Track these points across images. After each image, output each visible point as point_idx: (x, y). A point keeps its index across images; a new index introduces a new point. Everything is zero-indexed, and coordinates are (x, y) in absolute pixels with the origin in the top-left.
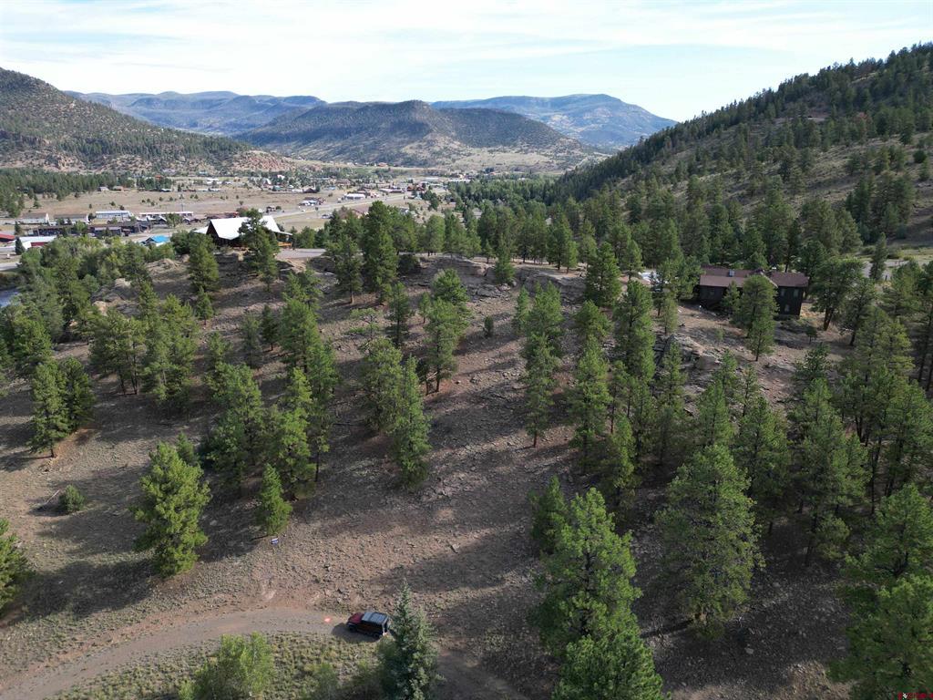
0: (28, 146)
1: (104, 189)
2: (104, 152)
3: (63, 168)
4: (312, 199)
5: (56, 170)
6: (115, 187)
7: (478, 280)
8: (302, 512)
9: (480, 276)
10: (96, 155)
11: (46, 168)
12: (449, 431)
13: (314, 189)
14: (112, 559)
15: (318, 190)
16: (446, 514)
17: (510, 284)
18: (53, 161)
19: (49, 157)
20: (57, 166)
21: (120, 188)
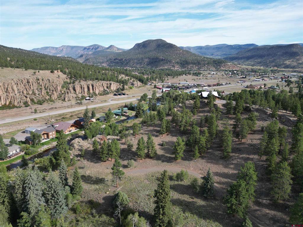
0: (169, 63)
1: (184, 75)
2: (186, 64)
3: (175, 68)
4: (242, 81)
5: (174, 69)
6: (187, 75)
7: (266, 116)
8: (202, 157)
9: (268, 115)
10: (184, 65)
11: (172, 68)
12: (240, 151)
13: (244, 77)
14: (169, 155)
15: (245, 77)
16: (232, 166)
17: (276, 118)
18: (174, 66)
19: (173, 65)
20: (174, 68)
21: (188, 75)
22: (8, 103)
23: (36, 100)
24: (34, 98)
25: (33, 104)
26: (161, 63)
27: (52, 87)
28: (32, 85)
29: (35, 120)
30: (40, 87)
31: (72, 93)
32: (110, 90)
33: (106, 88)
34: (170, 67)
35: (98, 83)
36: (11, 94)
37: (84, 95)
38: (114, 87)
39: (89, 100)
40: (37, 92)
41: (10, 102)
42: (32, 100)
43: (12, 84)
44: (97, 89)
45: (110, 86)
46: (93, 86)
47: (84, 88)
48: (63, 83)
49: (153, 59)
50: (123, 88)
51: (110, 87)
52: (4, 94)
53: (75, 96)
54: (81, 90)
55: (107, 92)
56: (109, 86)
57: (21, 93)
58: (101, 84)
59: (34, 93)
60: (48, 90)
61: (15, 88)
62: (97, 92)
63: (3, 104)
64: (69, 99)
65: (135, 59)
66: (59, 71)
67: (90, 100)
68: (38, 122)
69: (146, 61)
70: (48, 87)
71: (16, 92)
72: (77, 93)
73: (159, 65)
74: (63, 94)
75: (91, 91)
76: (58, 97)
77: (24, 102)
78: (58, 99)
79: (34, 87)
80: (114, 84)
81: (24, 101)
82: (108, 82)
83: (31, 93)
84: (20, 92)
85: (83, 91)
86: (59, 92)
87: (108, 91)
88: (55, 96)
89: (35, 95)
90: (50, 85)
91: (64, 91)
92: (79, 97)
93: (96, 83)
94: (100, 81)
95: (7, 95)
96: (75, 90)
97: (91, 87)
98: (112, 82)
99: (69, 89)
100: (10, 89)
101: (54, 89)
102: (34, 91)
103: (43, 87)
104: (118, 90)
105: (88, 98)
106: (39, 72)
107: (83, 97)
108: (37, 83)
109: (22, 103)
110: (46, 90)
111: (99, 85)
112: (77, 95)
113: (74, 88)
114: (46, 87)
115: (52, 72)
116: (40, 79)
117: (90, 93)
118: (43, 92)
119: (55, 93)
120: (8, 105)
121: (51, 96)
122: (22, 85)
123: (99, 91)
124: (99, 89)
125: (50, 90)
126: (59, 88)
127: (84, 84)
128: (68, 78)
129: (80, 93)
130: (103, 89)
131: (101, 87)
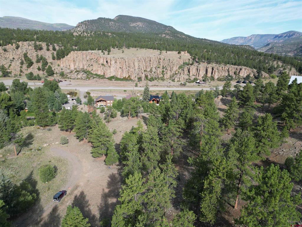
22: (127, 77)
23: (149, 77)
24: (149, 75)
25: (145, 80)
27: (169, 66)
28: (152, 64)
29: (125, 91)
30: (159, 66)
31: (185, 74)
32: (238, 76)
33: (232, 73)
35: (221, 67)
36: (131, 69)
37: (198, 77)
38: (244, 73)
39: (199, 83)
40: (154, 70)
41: (129, 76)
42: (146, 77)
43: (135, 60)
44: (216, 73)
45: (240, 71)
46: (213, 69)
47: (199, 70)
48: (182, 64)
50: (258, 75)
51: (239, 73)
53: (187, 77)
54: (196, 72)
55: (230, 78)
56: (238, 71)
57: (140, 69)
58: (227, 69)
60: (165, 69)
61: (136, 64)
62: (216, 77)
63: (124, 77)
64: (179, 79)
66: (186, 52)
70: (166, 66)
71: (136, 68)
72: (191, 75)
74: (176, 74)
75: (209, 74)
76: (171, 77)
77: (139, 77)
79: (154, 65)
80: (245, 69)
81: (140, 76)
82: (240, 67)
83: (149, 70)
84: (140, 68)
85: (198, 73)
86: (173, 72)
87: (234, 77)
88: (168, 75)
89: (151, 72)
90: (168, 64)
91: (178, 72)
92: (190, 79)
93: (220, 66)
94: (228, 65)
95: (129, 70)
96: (189, 72)
97: (210, 70)
98: (244, 67)
99: (183, 70)
100: (132, 65)
101: (169, 69)
102: (153, 69)
103: (161, 66)
104: (248, 77)
105: (198, 81)
106: (166, 52)
107: (195, 80)
108: (158, 62)
109: (137, 78)
110: (163, 69)
111: (222, 70)
112: (190, 77)
113: (189, 69)
114: (164, 66)
115: (179, 53)
116: (162, 59)
117: (206, 76)
118: (160, 70)
119: (169, 72)
120: (127, 78)
121: (164, 75)
122: (144, 62)
123: (220, 75)
124: (220, 73)
125: (166, 69)
126: (175, 69)
127: (203, 66)
128: (191, 59)
129: (194, 75)
130: (227, 74)
131: (225, 71)
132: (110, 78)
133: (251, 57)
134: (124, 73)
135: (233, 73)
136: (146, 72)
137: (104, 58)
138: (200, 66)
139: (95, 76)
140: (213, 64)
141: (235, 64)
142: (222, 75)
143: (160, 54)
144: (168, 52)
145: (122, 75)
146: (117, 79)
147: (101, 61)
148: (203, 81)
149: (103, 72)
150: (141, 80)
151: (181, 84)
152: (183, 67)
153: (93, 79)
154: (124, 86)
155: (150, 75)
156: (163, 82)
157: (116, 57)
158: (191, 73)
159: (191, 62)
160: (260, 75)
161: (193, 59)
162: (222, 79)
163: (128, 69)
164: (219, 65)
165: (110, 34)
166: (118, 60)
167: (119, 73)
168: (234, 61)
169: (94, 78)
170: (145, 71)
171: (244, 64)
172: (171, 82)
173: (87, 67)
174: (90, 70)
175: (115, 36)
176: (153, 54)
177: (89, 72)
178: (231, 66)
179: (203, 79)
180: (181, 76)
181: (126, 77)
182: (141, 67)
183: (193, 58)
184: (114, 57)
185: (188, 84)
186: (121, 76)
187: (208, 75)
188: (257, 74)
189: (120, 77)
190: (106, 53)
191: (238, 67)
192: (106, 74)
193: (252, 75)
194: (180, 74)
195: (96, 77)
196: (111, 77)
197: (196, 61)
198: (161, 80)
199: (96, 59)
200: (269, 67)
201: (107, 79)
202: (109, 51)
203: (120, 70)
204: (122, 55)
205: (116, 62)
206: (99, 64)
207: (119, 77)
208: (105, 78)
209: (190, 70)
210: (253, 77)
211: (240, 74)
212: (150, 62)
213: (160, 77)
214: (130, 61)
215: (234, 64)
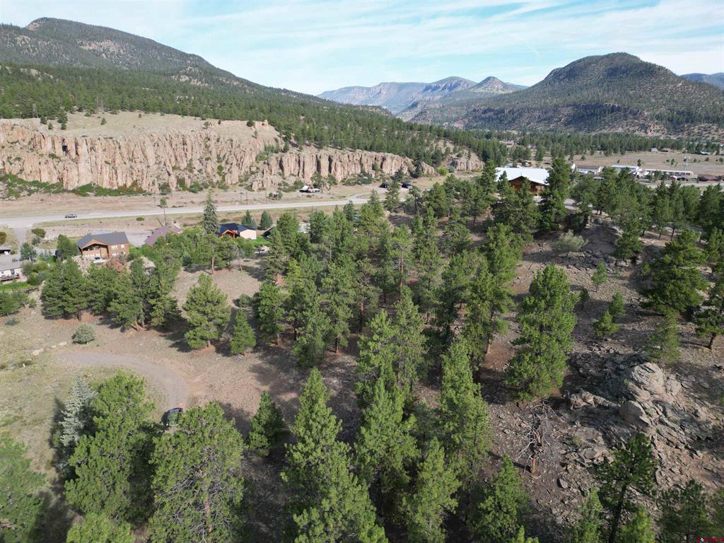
0: (631, 117)
1: (654, 150)
3: (649, 134)
5: (643, 134)
6: (665, 149)
11: (637, 133)
18: (644, 128)
19: (643, 125)
20: (646, 132)
21: (669, 150)
22: (129, 184)
23: (188, 183)
24: (186, 177)
25: (179, 190)
26: (608, 117)
27: (233, 155)
28: (190, 150)
29: (140, 219)
30: (208, 155)
31: (273, 173)
32: (380, 173)
33: (368, 169)
34: (632, 129)
35: (346, 155)
36: (139, 166)
37: (302, 180)
38: (391, 166)
39: (307, 191)
40: (197, 165)
41: (135, 184)
42: (181, 182)
43: (144, 143)
44: (339, 169)
45: (382, 164)
46: (330, 160)
47: (304, 162)
48: (262, 149)
49: (586, 108)
50: (417, 170)
51: (381, 167)
52: (125, 163)
53: (278, 179)
54: (298, 168)
55: (366, 178)
56: (379, 163)
57: (162, 165)
58: (359, 159)
59: (190, 168)
60: (224, 163)
61: (150, 152)
62: (339, 177)
63: (121, 184)
64: (263, 186)
65: (535, 109)
66: (266, 122)
67: (310, 192)
68: (142, 225)
69: (565, 113)
70: (224, 156)
71: (152, 161)
72: (287, 173)
73: (600, 123)
74: (252, 173)
75: (325, 172)
76: (241, 181)
77: (161, 184)
78: (240, 184)
79: (195, 154)
80: (392, 158)
81: (164, 181)
82: (381, 155)
83: (184, 165)
84: (160, 162)
85: (301, 171)
86: (245, 169)
87: (373, 176)
88: (233, 178)
89: (191, 171)
90: (230, 151)
91: (258, 168)
92: (286, 184)
93: (343, 154)
94: (358, 150)
95: (131, 167)
96: (281, 167)
97: (325, 163)
98: (389, 154)
99: (268, 164)
100: (139, 155)
101: (235, 162)
102: (193, 162)
103: (214, 156)
104: (399, 174)
105: (305, 188)
106: (219, 123)
107: (298, 185)
108: (203, 146)
109: (157, 186)
110: (218, 162)
111: (350, 161)
112: (284, 179)
113: (281, 161)
114: (222, 156)
115: (250, 124)
116: (212, 138)
117: (320, 177)
118: (212, 166)
119: (235, 169)
120: (130, 187)
121: (224, 176)
122: (168, 147)
123: (346, 173)
124: (346, 168)
125: (227, 163)
126: (248, 161)
127: (309, 153)
128: (279, 139)
129: (293, 175)
130: (360, 171)
131: (355, 164)
132: (82, 191)
133: (396, 133)
134: (119, 175)
135: (371, 168)
136: (178, 172)
137: (55, 139)
138: (303, 153)
139: (32, 188)
140: (329, 149)
141: (371, 149)
142: (350, 173)
143: (204, 126)
144: (224, 123)
145: (115, 182)
146: (100, 191)
147: (47, 147)
148: (315, 186)
149: (57, 176)
150: (170, 191)
151: (271, 195)
152: (266, 156)
153: (29, 195)
154: (129, 208)
155: (189, 177)
156: (225, 193)
157: (91, 136)
158: (286, 169)
159: (282, 146)
160: (420, 169)
161: (285, 139)
162: (351, 182)
163: (128, 165)
164: (342, 151)
165: (34, 72)
166: (98, 142)
167: (106, 177)
168: (368, 143)
169: (31, 192)
170: (174, 168)
171: (388, 148)
172: (245, 191)
173: (4, 164)
174: (14, 173)
175: (51, 77)
176: (189, 126)
177: (14, 178)
178: (365, 152)
179: (314, 182)
180: (264, 179)
181: (125, 185)
182: (163, 160)
183: (284, 136)
184: (84, 136)
185: (285, 195)
186: (111, 184)
187: (322, 174)
188: (414, 169)
189: (108, 187)
190: (56, 125)
191: (377, 154)
192: (65, 180)
193: (405, 171)
194: (263, 173)
195: (37, 191)
196: (83, 186)
197: (290, 143)
198: (220, 188)
199: (30, 143)
200: (433, 152)
201: (71, 194)
202: (63, 121)
203: (107, 169)
204: (104, 131)
205: (92, 149)
206: (42, 155)
207: (106, 185)
208: (66, 191)
209: (284, 164)
210: (408, 174)
211: (384, 170)
212: (185, 147)
213: (215, 181)
214: (132, 145)
215: (368, 147)
